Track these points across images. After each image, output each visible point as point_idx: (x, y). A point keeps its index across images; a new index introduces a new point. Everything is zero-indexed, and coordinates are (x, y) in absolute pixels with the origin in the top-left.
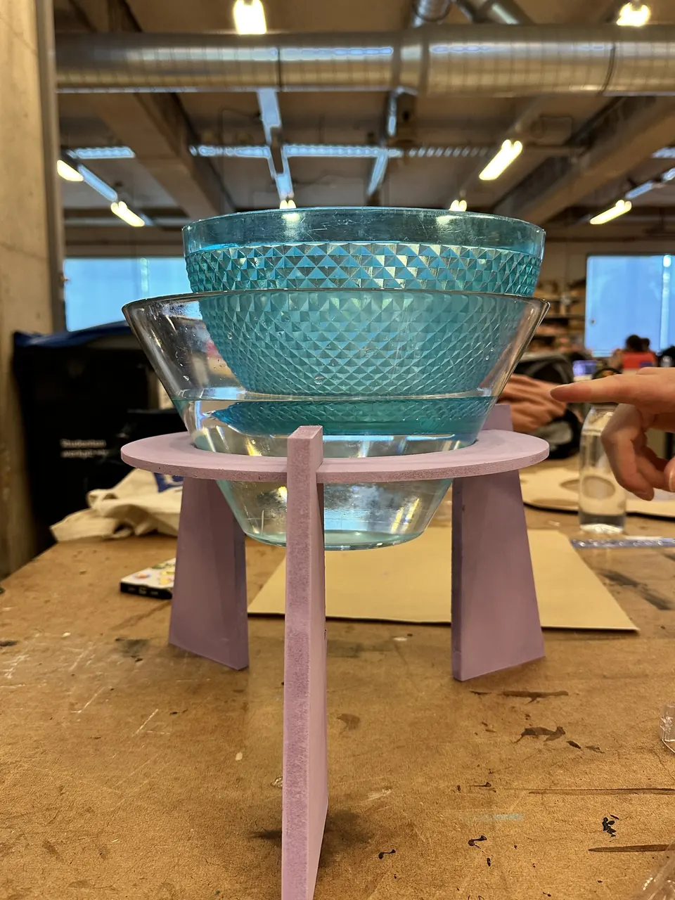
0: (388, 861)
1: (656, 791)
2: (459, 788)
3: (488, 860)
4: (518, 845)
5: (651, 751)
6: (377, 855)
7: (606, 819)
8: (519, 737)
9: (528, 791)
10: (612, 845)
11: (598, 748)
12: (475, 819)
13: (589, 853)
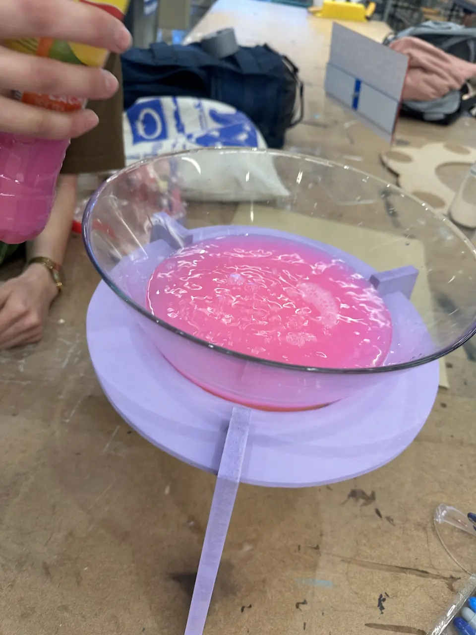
0: (246, 614)
1: (418, 573)
2: (299, 547)
3: (305, 624)
4: (325, 612)
5: (424, 529)
6: (240, 609)
7: (381, 596)
8: (346, 498)
9: (341, 559)
10: (379, 622)
11: (392, 520)
12: (304, 582)
13: (365, 627)
